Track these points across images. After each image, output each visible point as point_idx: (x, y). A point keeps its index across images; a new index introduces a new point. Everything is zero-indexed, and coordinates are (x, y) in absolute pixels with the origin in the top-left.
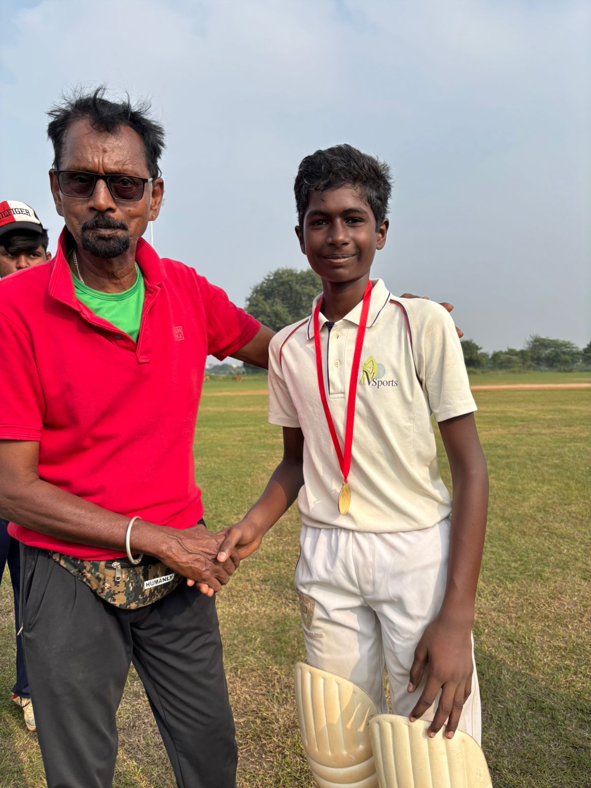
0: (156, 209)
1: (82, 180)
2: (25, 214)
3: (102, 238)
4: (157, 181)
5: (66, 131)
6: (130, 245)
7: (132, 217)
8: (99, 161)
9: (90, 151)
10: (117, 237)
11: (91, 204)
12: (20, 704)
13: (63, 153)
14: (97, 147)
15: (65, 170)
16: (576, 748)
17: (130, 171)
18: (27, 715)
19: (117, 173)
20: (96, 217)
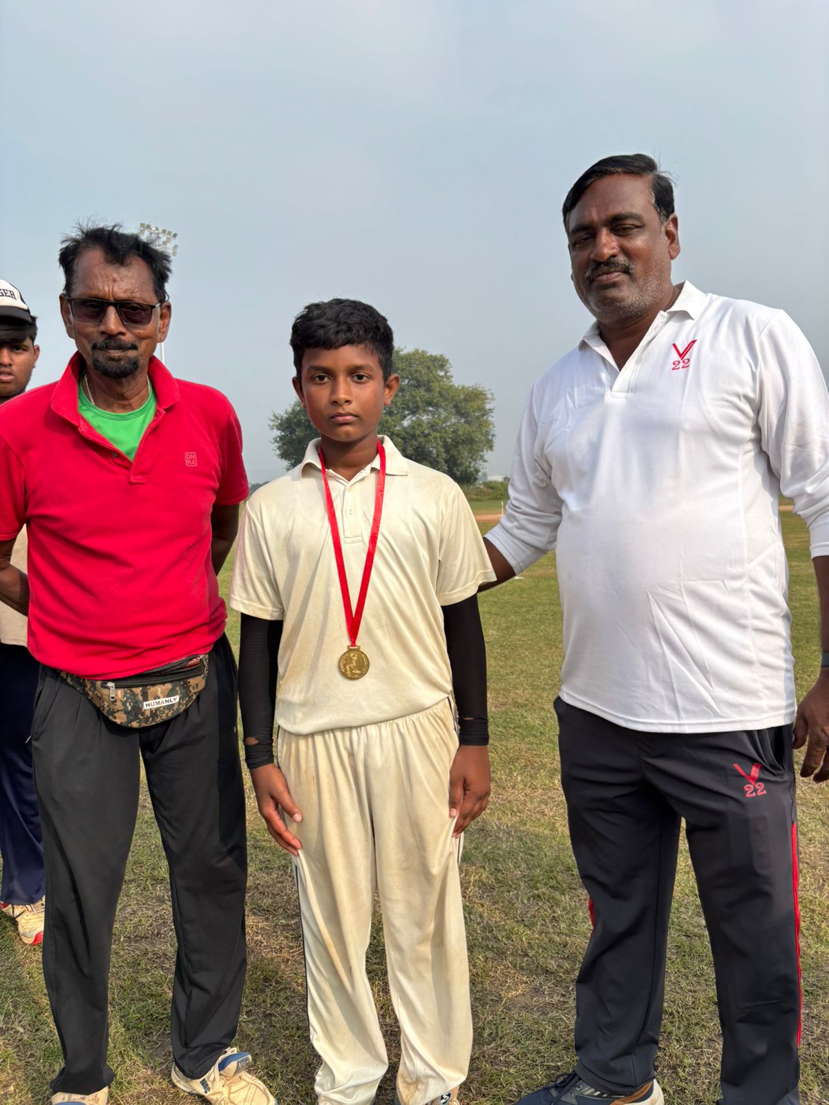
0: (164, 332)
1: (93, 306)
2: (9, 296)
3: (112, 359)
4: (165, 304)
5: (76, 260)
6: (140, 365)
7: (141, 338)
8: (109, 290)
9: (100, 280)
10: (128, 357)
11: (102, 328)
12: (12, 914)
13: (75, 280)
14: (107, 277)
15: (77, 297)
16: (689, 936)
17: (139, 298)
18: (23, 927)
19: (126, 300)
20: (106, 339)
